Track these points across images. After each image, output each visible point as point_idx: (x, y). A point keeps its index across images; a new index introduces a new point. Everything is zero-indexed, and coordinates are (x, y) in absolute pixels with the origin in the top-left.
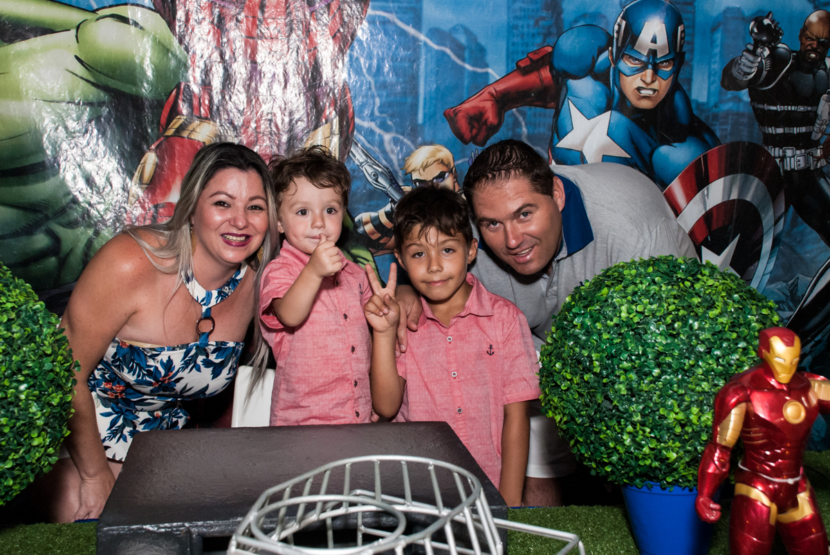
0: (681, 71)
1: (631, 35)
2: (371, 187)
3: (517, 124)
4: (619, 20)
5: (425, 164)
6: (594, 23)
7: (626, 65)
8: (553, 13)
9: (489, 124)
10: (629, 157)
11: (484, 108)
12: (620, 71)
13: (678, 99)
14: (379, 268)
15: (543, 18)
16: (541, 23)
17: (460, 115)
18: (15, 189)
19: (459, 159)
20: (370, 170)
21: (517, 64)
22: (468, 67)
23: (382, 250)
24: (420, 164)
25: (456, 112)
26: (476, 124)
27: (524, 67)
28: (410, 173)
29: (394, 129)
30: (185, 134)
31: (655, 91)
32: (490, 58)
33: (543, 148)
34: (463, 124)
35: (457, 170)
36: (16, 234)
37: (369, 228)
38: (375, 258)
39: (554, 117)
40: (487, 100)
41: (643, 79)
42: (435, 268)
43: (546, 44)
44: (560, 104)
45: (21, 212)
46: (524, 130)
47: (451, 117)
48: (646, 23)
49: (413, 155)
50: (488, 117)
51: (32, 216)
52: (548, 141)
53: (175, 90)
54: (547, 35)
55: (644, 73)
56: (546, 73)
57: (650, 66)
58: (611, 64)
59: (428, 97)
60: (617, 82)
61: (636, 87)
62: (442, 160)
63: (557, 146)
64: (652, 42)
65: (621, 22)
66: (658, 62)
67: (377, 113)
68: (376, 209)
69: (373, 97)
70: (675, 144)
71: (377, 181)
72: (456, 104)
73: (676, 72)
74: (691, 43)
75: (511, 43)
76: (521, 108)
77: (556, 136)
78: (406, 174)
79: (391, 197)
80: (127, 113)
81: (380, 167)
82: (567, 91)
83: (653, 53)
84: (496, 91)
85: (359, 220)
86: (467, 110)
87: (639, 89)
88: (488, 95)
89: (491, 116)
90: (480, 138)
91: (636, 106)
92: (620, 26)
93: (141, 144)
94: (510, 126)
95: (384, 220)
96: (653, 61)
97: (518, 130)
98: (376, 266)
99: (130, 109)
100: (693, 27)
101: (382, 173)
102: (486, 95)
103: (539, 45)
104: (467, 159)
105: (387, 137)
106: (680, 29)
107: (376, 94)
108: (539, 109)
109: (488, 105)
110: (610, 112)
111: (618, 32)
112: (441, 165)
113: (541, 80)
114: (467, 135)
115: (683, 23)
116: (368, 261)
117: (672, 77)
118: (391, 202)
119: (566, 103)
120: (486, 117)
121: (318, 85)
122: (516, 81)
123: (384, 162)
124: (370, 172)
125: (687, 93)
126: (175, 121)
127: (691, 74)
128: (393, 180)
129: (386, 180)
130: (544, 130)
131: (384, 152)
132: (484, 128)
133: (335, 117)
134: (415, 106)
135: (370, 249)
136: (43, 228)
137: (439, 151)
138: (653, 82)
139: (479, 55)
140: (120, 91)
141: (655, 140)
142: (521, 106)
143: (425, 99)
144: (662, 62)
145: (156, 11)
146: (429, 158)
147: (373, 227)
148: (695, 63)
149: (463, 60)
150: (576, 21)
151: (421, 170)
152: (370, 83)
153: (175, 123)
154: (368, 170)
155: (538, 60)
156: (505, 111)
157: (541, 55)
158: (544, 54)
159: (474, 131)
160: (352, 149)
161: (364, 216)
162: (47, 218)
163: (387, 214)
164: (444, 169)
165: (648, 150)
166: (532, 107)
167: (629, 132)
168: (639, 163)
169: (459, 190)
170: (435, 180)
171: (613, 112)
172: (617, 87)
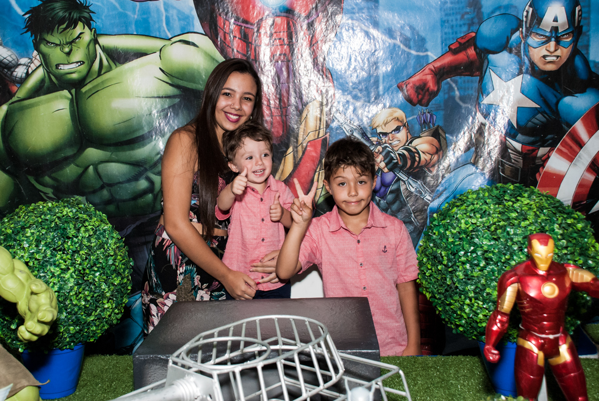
0: (580, 40)
1: (537, 18)
3: (451, 89)
4: (527, 8)
5: (385, 122)
6: (507, 12)
7: (533, 40)
8: (474, 9)
9: (430, 90)
10: (539, 107)
11: (426, 80)
12: (529, 45)
13: (578, 62)
15: (467, 13)
16: (466, 17)
17: (409, 86)
18: (128, 153)
19: (409, 117)
20: (348, 128)
21: (449, 47)
22: (413, 52)
24: (382, 122)
25: (406, 84)
26: (421, 92)
27: (454, 49)
28: (376, 128)
29: (363, 98)
31: (558, 57)
32: (429, 45)
33: (472, 105)
34: (412, 92)
35: (409, 124)
36: (129, 181)
39: (479, 82)
40: (428, 74)
41: (548, 49)
42: (353, 193)
43: (470, 31)
44: (483, 73)
45: (131, 167)
46: (457, 93)
47: (403, 89)
48: (549, 8)
49: (377, 115)
50: (430, 86)
51: (137, 169)
54: (471, 24)
55: (548, 44)
56: (471, 52)
57: (553, 39)
58: (522, 41)
59: (385, 75)
60: (527, 54)
61: (542, 55)
62: (398, 118)
63: (482, 103)
64: (554, 21)
65: (529, 9)
66: (559, 35)
67: (351, 89)
70: (576, 95)
72: (405, 79)
73: (575, 42)
74: (588, 18)
75: (444, 34)
76: (453, 78)
77: (481, 96)
78: (373, 129)
81: (355, 126)
82: (488, 63)
83: (555, 29)
84: (434, 67)
86: (415, 82)
87: (544, 57)
89: (431, 85)
90: (424, 101)
91: (543, 69)
92: (527, 12)
94: (446, 91)
96: (555, 35)
97: (452, 94)
100: (589, 6)
101: (356, 129)
102: (427, 71)
103: (465, 32)
104: (416, 117)
105: (358, 105)
106: (577, 9)
108: (467, 78)
109: (429, 77)
110: (521, 75)
111: (527, 17)
112: (397, 122)
113: (468, 57)
114: (415, 100)
115: (580, 4)
117: (572, 45)
119: (488, 71)
120: (428, 86)
122: (449, 59)
123: (357, 122)
125: (586, 56)
127: (588, 41)
128: (364, 134)
129: (359, 134)
130: (472, 92)
132: (427, 93)
134: (378, 82)
136: (144, 176)
137: (395, 112)
138: (556, 50)
139: (421, 43)
140: (186, 87)
141: (559, 93)
142: (453, 76)
143: (383, 77)
144: (564, 35)
145: (206, 35)
146: (389, 117)
148: (591, 33)
149: (410, 48)
150: (493, 12)
151: (383, 126)
154: (346, 128)
155: (465, 43)
156: (443, 80)
157: (467, 39)
158: (470, 38)
159: (420, 97)
160: (335, 115)
162: (146, 170)
164: (400, 124)
165: (554, 100)
166: (462, 76)
167: (538, 89)
168: (547, 111)
169: (411, 138)
170: (393, 133)
171: (524, 75)
172: (527, 57)
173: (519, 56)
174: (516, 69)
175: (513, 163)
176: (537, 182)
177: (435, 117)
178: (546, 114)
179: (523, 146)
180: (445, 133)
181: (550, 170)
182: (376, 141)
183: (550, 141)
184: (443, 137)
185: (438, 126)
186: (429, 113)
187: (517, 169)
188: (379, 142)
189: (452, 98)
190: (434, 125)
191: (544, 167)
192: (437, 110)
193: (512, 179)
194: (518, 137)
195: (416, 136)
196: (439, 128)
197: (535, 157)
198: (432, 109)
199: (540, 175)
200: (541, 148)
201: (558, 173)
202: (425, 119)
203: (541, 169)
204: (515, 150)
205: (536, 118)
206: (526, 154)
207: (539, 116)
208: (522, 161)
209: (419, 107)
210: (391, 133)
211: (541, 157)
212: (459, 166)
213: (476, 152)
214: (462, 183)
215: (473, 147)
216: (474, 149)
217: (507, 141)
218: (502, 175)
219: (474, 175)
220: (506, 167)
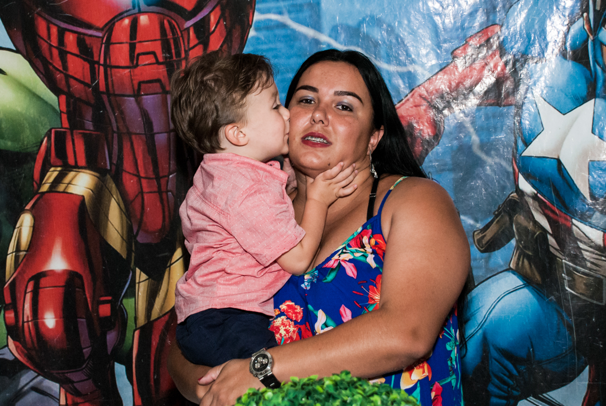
11: (415, 116)
12: (602, 44)
21: (452, 54)
30: (61, 188)
33: (504, 159)
39: (516, 116)
46: (475, 137)
53: (46, 139)
56: (495, 61)
58: (588, 36)
60: (600, 60)
63: (524, 154)
77: (521, 142)
84: (429, 93)
94: (454, 135)
97: (466, 140)
102: (416, 100)
109: (420, 112)
110: (593, 100)
119: (529, 95)
126: (49, 174)
145: (17, 51)
153: (50, 177)
157: (485, 38)
166: (482, 107)
171: (597, 100)
172: (600, 67)
173: (587, 65)
174: (582, 88)
175: (590, 269)
179: (605, 235)
187: (598, 280)
192: (441, 170)
193: (590, 300)
194: (594, 218)
198: (431, 170)
204: (589, 242)
212: (489, 276)
213: (517, 247)
214: (496, 307)
215: (512, 238)
216: (513, 242)
217: (574, 227)
218: (571, 293)
219: (518, 291)
220: (576, 277)
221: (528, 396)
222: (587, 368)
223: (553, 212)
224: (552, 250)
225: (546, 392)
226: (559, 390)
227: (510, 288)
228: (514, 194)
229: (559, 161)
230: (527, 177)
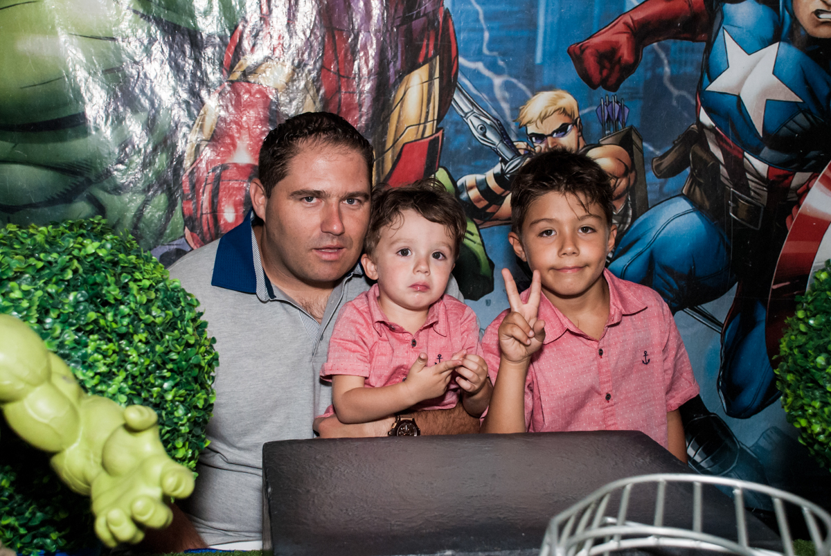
2: (478, 143)
3: (657, 62)
5: (543, 115)
9: (623, 62)
10: (801, 101)
11: (617, 42)
14: (485, 243)
17: (588, 52)
18: (50, 146)
19: (585, 108)
20: (477, 123)
23: (490, 220)
24: (537, 115)
25: (583, 48)
26: (607, 64)
28: (525, 125)
29: (506, 70)
30: (254, 79)
33: (689, 92)
34: (591, 62)
35: (582, 122)
36: (51, 202)
37: (474, 194)
38: (481, 231)
39: (705, 52)
40: (625, 33)
42: (569, 249)
44: (713, 35)
45: (58, 175)
46: (667, 69)
47: (577, 56)
49: (529, 102)
50: (623, 54)
52: (696, 83)
53: (241, 24)
59: (549, 29)
60: (789, 5)
61: (814, 10)
62: (564, 109)
63: (707, 89)
67: (485, 51)
68: (482, 170)
69: (482, 30)
71: (484, 135)
72: (584, 39)
76: (663, 42)
77: (706, 77)
78: (520, 127)
79: (501, 156)
80: (184, 53)
81: (489, 119)
82: (723, 18)
84: (633, 21)
85: (463, 184)
86: (596, 45)
87: (818, 12)
88: (623, 25)
89: (625, 53)
90: (612, 80)
91: (813, 35)
93: (200, 90)
94: (649, 65)
95: (492, 183)
97: (658, 71)
98: (482, 241)
99: (187, 48)
101: (491, 126)
102: (620, 27)
104: (595, 108)
105: (498, 81)
107: (484, 26)
108: (685, 43)
109: (623, 38)
110: (777, 44)
112: (563, 116)
113: (690, 6)
114: (596, 77)
116: (472, 234)
118: (501, 162)
119: (720, 33)
120: (620, 54)
121: (414, 16)
122: (659, 6)
123: (494, 113)
124: (476, 125)
126: (240, 62)
128: (503, 135)
129: (495, 134)
130: (691, 70)
131: (494, 99)
132: (617, 68)
133: (435, 56)
134: (532, 41)
135: (475, 220)
136: (85, 194)
137: (561, 97)
140: (176, 24)
142: (664, 39)
143: (545, 33)
146: (549, 106)
147: (478, 193)
151: (539, 122)
152: (477, 13)
153: (241, 65)
154: (474, 122)
156: (645, 45)
159: (605, 72)
160: (455, 96)
161: (469, 179)
162: (89, 182)
163: (496, 177)
164: (567, 120)
165: (825, 92)
166: (678, 41)
167: (802, 69)
168: (814, 111)
169: (584, 147)
170: (555, 135)
171: (782, 43)
172: (788, 11)
173: (776, 9)
174: (768, 31)
175: (752, 198)
176: (787, 232)
177: (627, 111)
178: (811, 113)
179: (771, 168)
180: (642, 140)
181: (809, 212)
182: (525, 149)
183: (813, 162)
184: (638, 148)
185: (631, 128)
186: (618, 102)
187: (758, 208)
188: (530, 151)
189: (659, 78)
190: (624, 124)
191: (799, 206)
192: (632, 97)
193: (748, 225)
194: (763, 152)
195: (592, 142)
196: (633, 132)
197: (787, 189)
198: (624, 96)
199: (792, 219)
200: (797, 174)
201: (820, 216)
202: (610, 114)
203: (794, 209)
204: (757, 175)
205: (794, 121)
206: (773, 182)
207: (800, 118)
208: (766, 194)
209: (601, 91)
210: (551, 135)
211: (796, 189)
212: (662, 200)
213: (692, 175)
214: (665, 229)
215: (687, 167)
216: (688, 170)
217: (745, 159)
218: (734, 218)
219: (686, 215)
220: (740, 205)
221: (685, 308)
222: (736, 284)
223: (728, 144)
224: (722, 179)
225: (700, 304)
226: (712, 302)
227: (680, 211)
228: (695, 126)
229: (739, 98)
230: (708, 111)
